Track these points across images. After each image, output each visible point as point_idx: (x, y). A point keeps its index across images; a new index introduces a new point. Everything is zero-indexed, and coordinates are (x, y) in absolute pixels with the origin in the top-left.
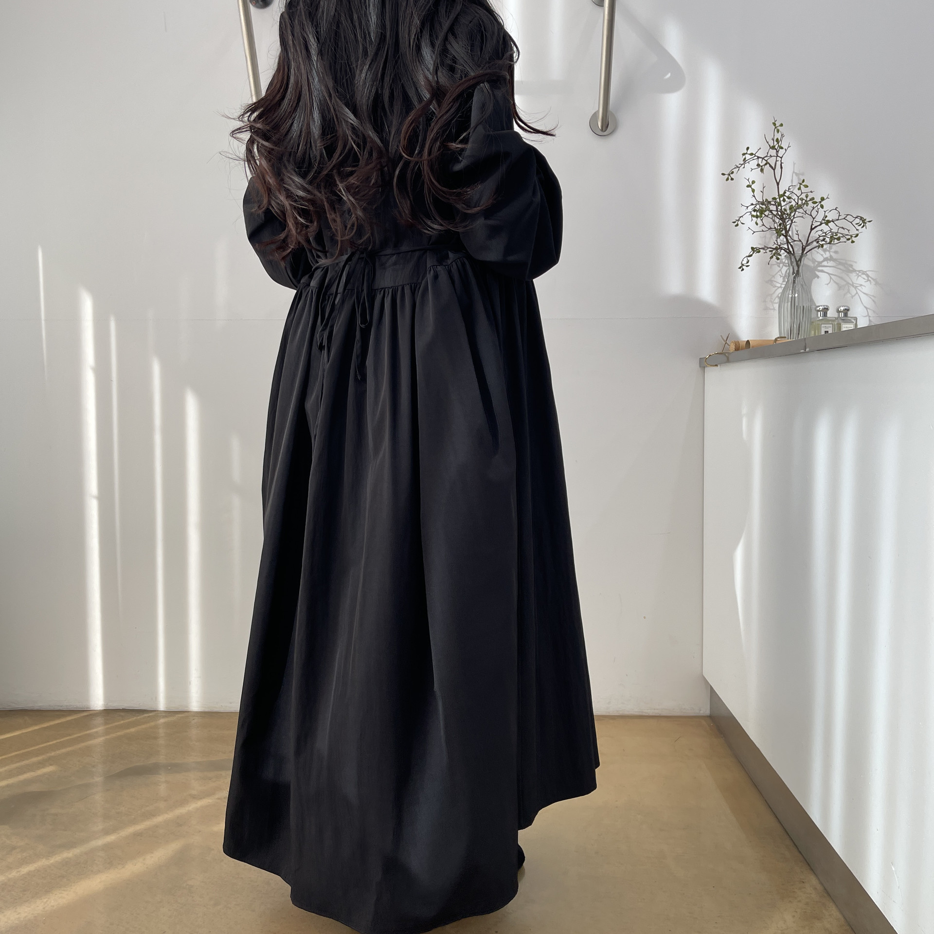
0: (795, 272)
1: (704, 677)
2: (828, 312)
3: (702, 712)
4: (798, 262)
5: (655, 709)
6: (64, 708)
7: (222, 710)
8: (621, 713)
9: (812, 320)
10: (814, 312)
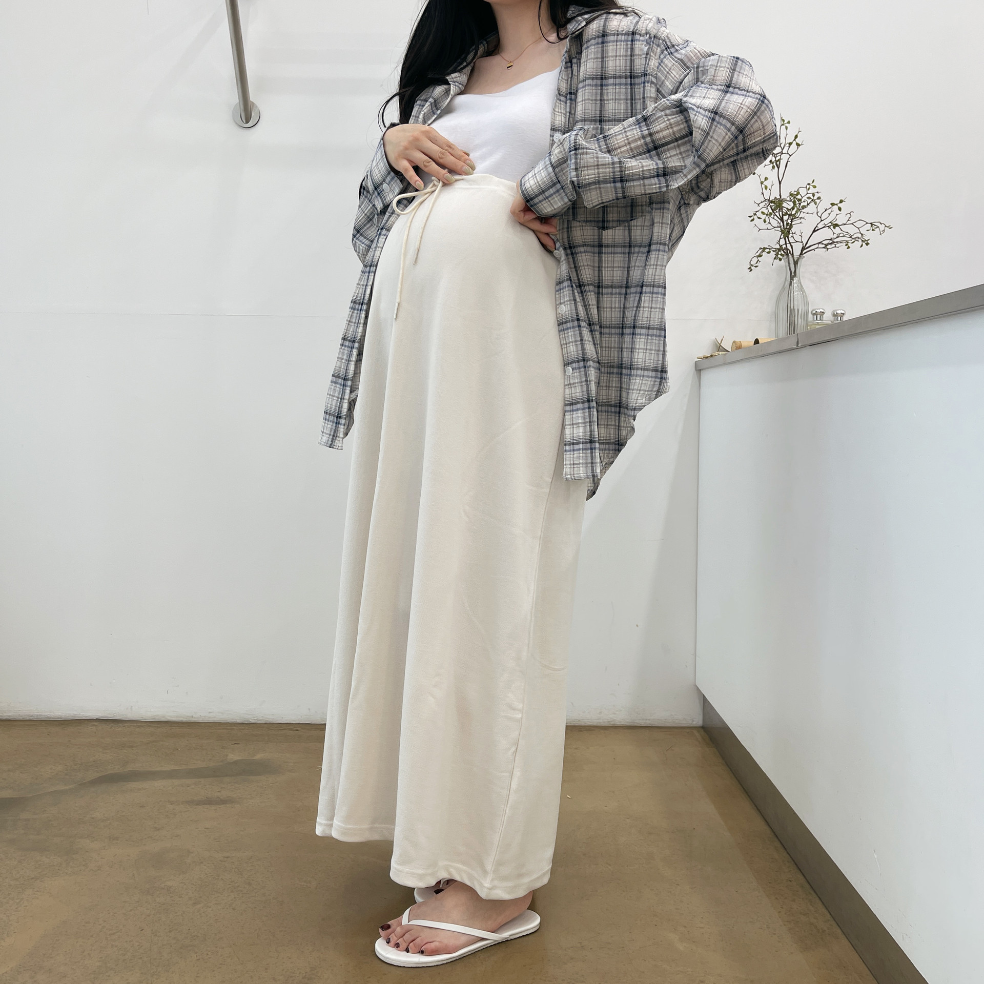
0: (793, 274)
2: (824, 316)
3: (694, 723)
4: (796, 263)
5: (647, 720)
6: (35, 718)
8: (612, 723)
9: (809, 324)
10: (810, 316)
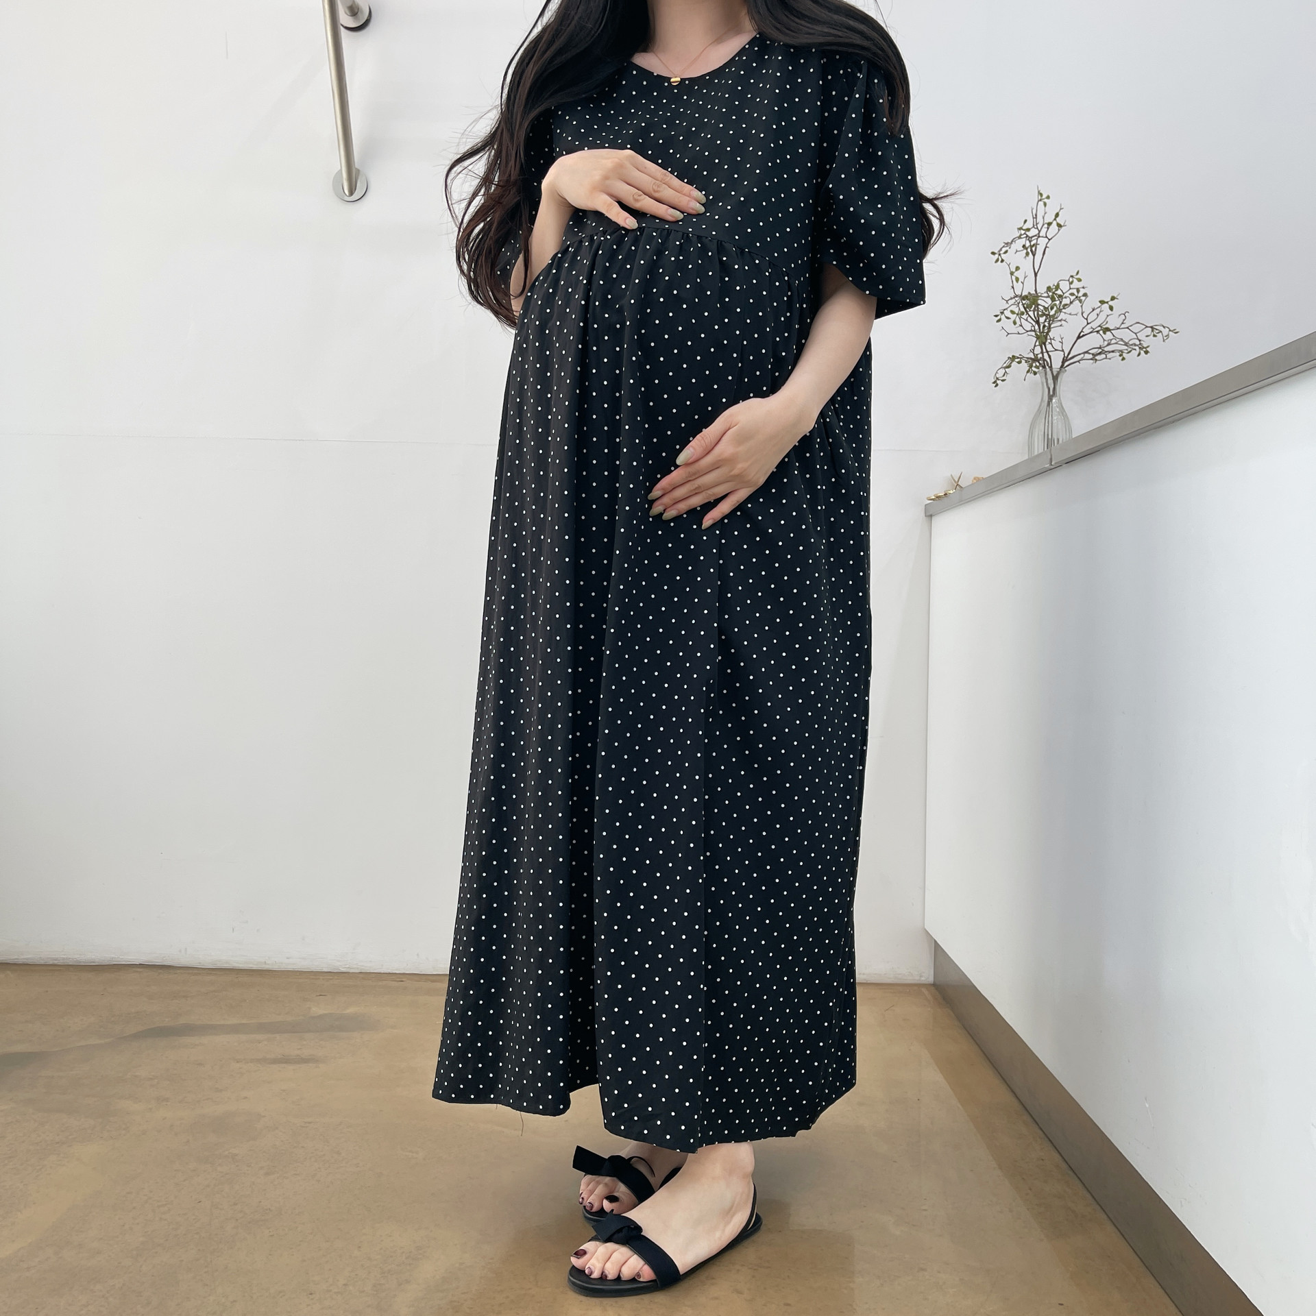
1: (927, 931)
3: (923, 979)
7: (275, 967)
